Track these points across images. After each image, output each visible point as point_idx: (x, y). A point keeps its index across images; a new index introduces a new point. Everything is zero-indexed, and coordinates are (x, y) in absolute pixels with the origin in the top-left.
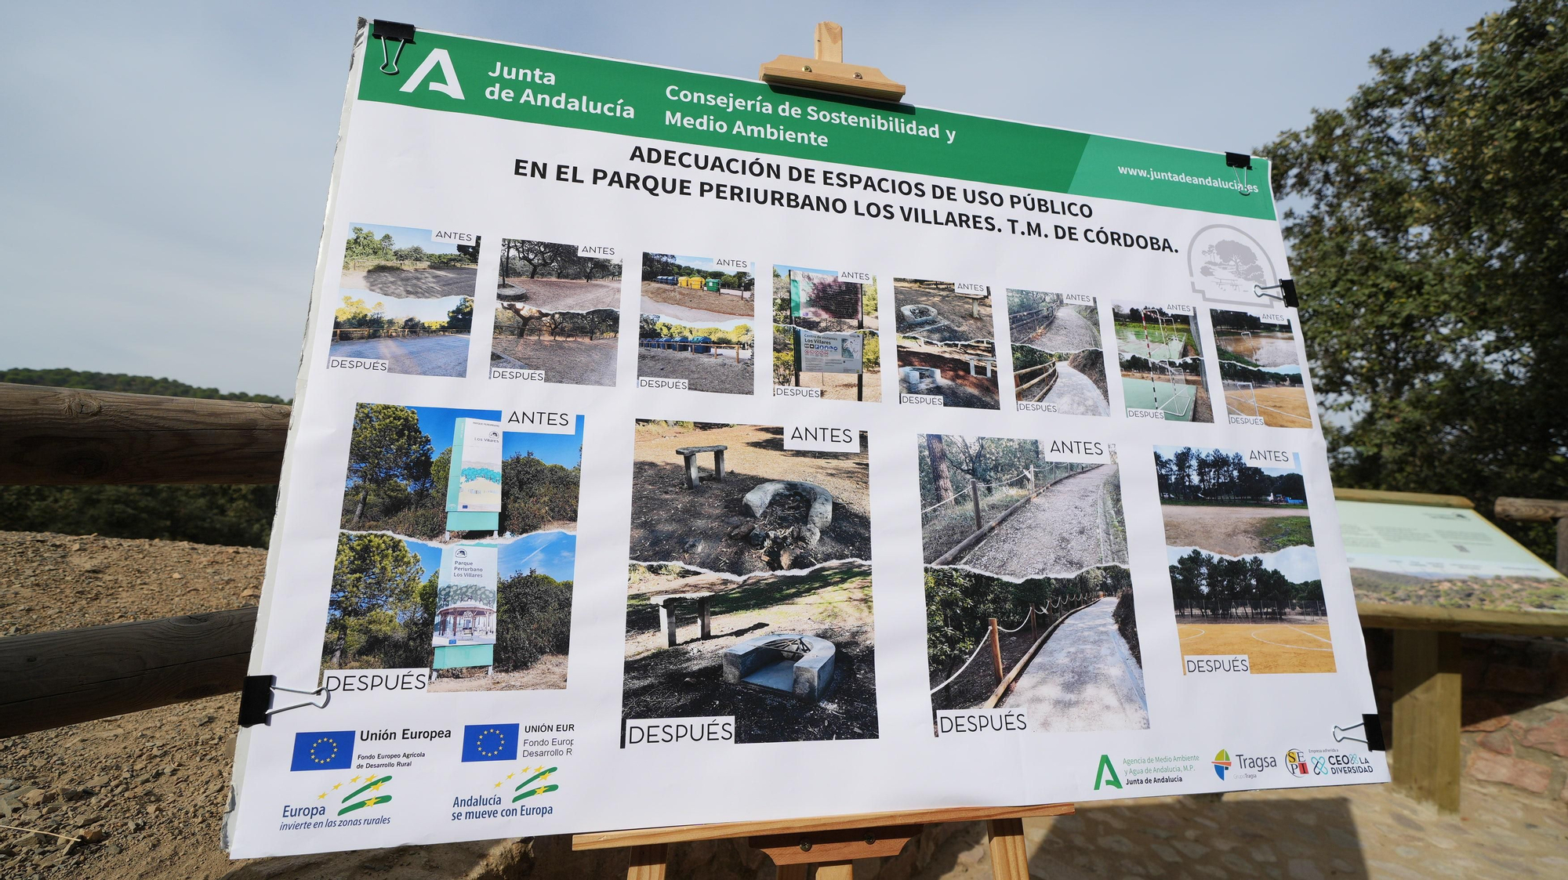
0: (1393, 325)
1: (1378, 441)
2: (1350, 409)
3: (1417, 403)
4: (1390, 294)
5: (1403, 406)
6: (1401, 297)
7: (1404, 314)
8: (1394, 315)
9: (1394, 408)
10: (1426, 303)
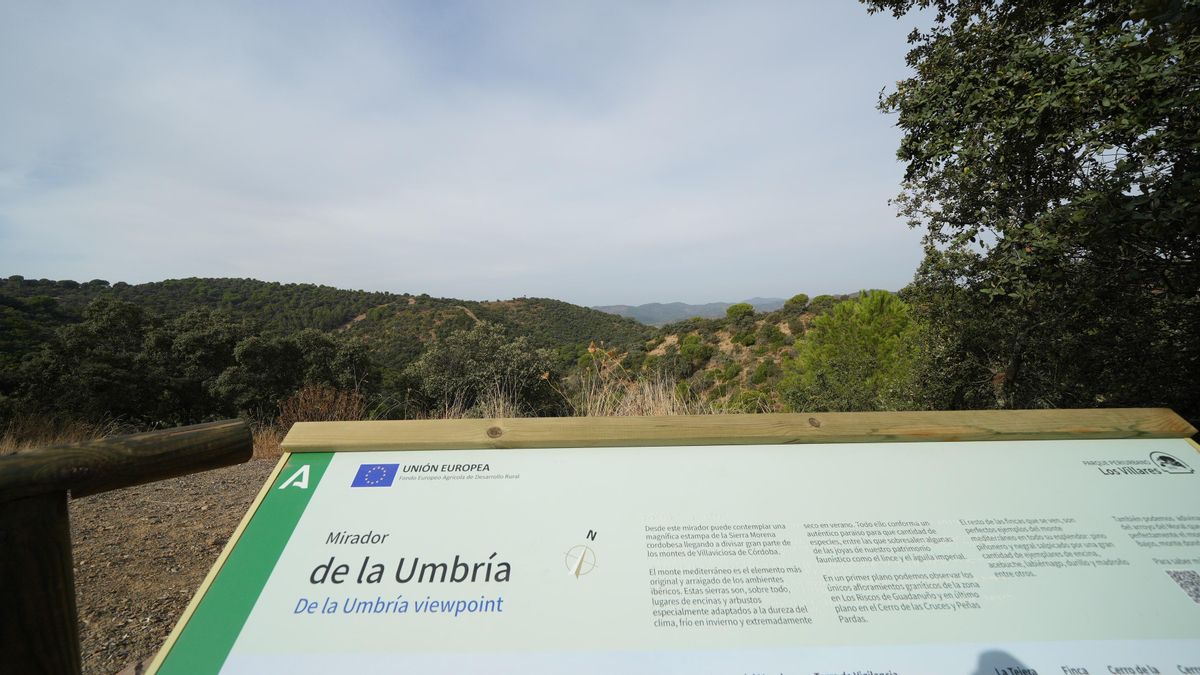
0: (1026, 126)
1: (1006, 280)
2: (973, 240)
3: (1053, 227)
4: (1022, 89)
5: (1037, 232)
6: (1036, 91)
7: (1041, 109)
8: (1027, 114)
9: (1025, 234)
10: (1069, 93)
